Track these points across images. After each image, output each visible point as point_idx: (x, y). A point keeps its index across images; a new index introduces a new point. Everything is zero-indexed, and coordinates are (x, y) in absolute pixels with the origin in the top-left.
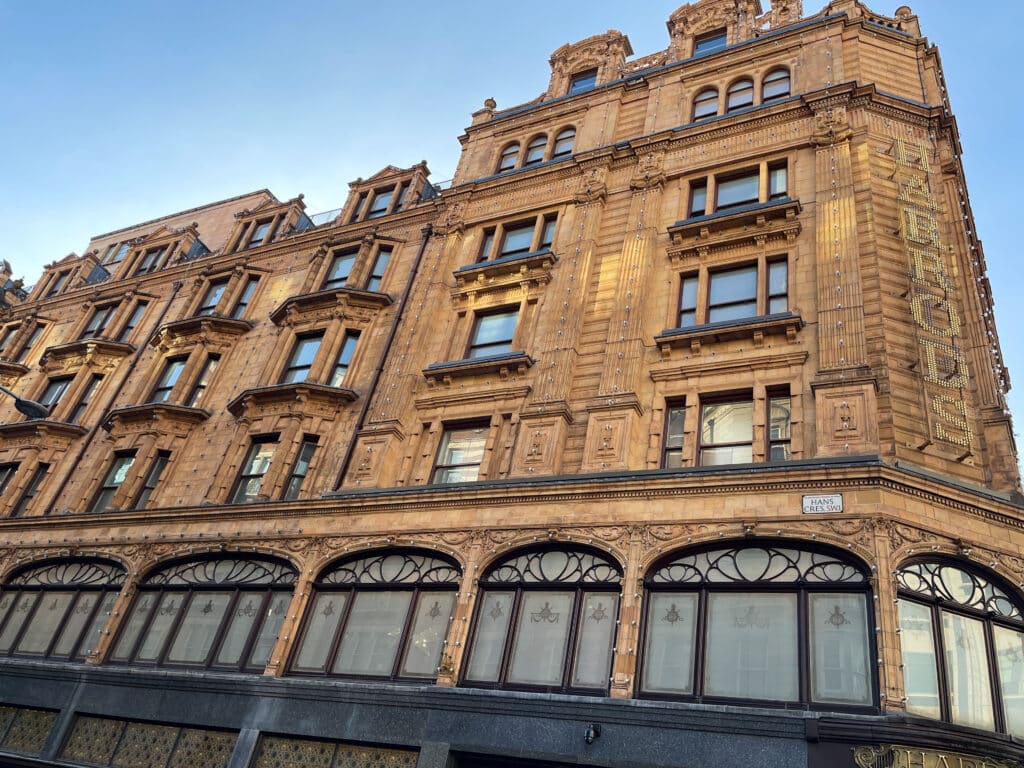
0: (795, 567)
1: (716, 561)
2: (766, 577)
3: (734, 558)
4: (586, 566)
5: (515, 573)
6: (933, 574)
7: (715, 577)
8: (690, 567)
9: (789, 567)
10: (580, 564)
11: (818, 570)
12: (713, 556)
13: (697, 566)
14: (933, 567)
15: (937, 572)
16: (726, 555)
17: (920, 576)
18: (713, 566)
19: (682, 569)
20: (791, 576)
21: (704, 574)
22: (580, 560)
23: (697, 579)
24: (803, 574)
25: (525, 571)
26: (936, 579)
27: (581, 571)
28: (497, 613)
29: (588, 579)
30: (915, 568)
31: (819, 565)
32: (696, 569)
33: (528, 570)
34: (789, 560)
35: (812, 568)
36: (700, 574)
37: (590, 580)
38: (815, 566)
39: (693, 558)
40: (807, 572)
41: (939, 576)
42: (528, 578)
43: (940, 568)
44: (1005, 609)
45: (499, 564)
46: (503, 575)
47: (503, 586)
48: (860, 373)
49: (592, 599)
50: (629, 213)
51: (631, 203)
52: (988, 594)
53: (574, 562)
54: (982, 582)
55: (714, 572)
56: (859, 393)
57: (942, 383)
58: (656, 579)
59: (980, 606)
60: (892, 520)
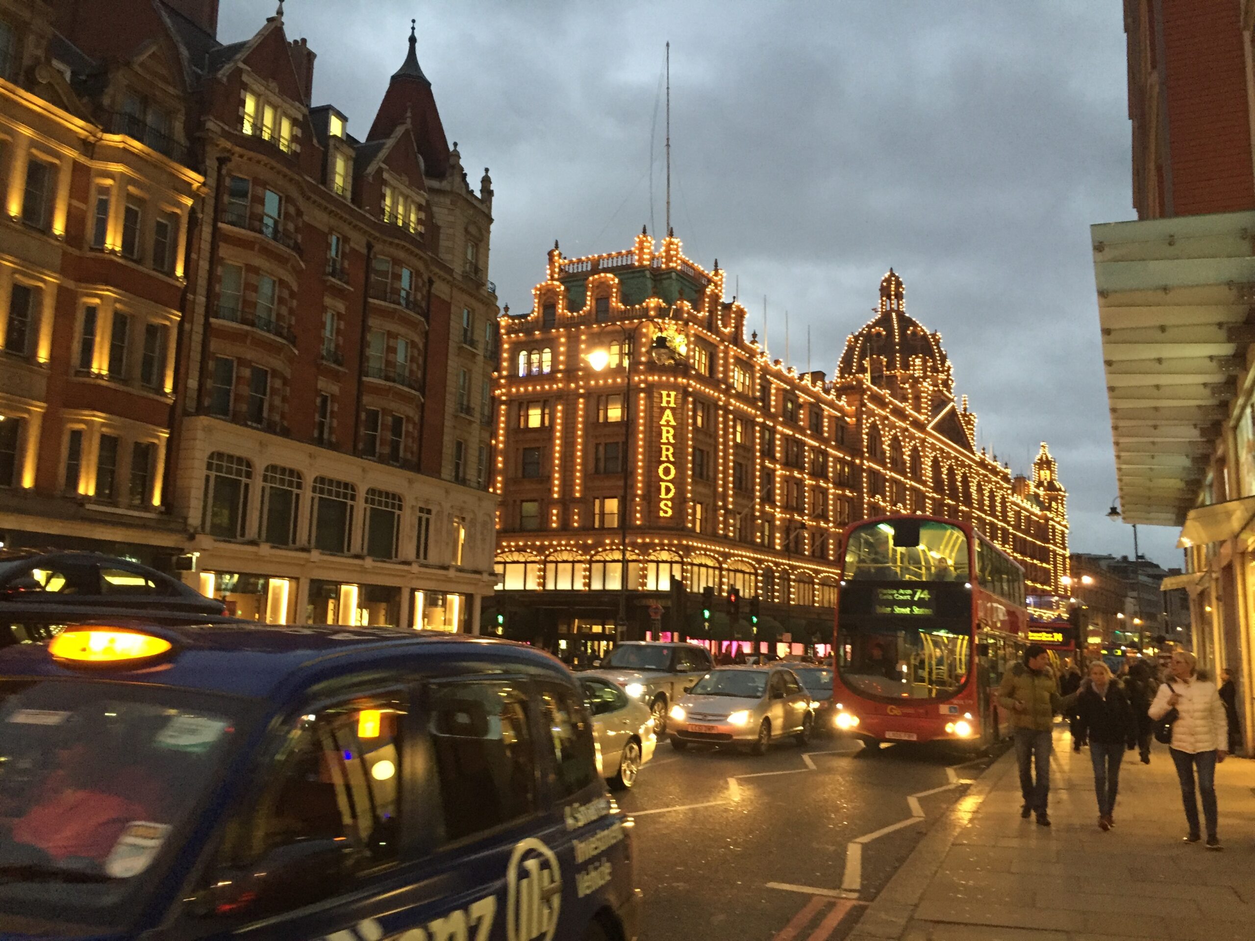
4: (574, 555)
7: (608, 559)
11: (631, 556)
12: (607, 552)
14: (658, 552)
24: (627, 558)
26: (659, 555)
28: (551, 570)
29: (575, 560)
33: (558, 557)
42: (559, 559)
44: (677, 559)
45: (549, 555)
46: (551, 558)
47: (551, 562)
48: (643, 497)
49: (577, 565)
50: (576, 409)
51: (576, 404)
52: (673, 556)
53: (571, 554)
54: (671, 553)
55: (607, 557)
56: (642, 504)
57: (665, 497)
58: (593, 559)
59: (670, 560)
60: (647, 543)
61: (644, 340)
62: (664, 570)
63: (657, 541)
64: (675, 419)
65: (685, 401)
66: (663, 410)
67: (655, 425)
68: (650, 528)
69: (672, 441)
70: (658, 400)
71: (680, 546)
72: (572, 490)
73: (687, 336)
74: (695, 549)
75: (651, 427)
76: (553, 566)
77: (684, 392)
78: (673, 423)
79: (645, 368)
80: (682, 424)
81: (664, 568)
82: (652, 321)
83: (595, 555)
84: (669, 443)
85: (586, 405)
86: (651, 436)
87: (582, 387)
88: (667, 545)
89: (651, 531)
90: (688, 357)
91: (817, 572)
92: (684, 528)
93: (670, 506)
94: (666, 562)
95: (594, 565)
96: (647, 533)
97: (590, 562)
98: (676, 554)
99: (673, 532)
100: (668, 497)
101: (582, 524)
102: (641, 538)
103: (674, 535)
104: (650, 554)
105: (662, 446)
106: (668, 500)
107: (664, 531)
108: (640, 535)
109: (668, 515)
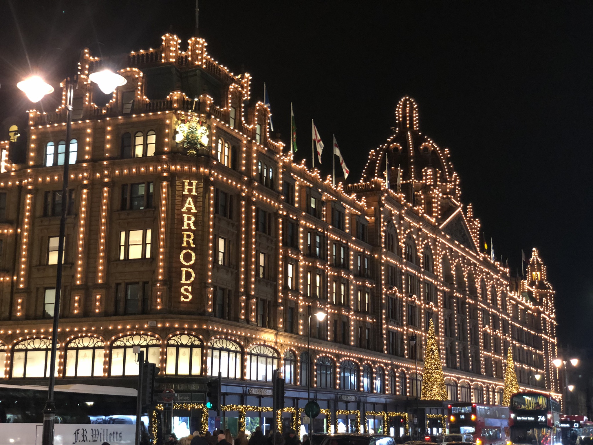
2: (139, 344)
4: (95, 342)
5: (76, 344)
6: (178, 338)
7: (128, 344)
9: (145, 341)
11: (151, 341)
12: (128, 338)
14: (178, 336)
16: (131, 338)
17: (174, 340)
18: (128, 341)
19: (120, 342)
20: (145, 343)
21: (125, 343)
23: (123, 345)
26: (179, 340)
28: (71, 357)
29: (96, 346)
30: (174, 338)
32: (123, 342)
33: (79, 343)
34: (145, 339)
39: (122, 339)
40: (149, 342)
41: (180, 338)
42: (80, 346)
43: (180, 336)
44: (197, 343)
45: (70, 341)
46: (72, 345)
47: (72, 348)
48: (164, 282)
49: (97, 351)
50: (101, 197)
51: (101, 192)
52: (193, 340)
53: (92, 341)
54: (191, 337)
55: (128, 342)
56: (163, 289)
57: (185, 282)
58: (114, 345)
59: (190, 344)
60: (167, 328)
61: (167, 131)
62: (184, 354)
63: (177, 326)
64: (195, 206)
65: (206, 190)
66: (184, 198)
67: (176, 212)
68: (171, 312)
69: (193, 228)
70: (181, 189)
71: (199, 331)
72: (96, 277)
73: (209, 128)
74: (215, 333)
75: (173, 214)
76: (74, 352)
77: (205, 181)
78: (194, 210)
79: (168, 157)
80: (203, 212)
81: (184, 353)
82: (175, 113)
83: (116, 340)
84: (190, 230)
85: (110, 193)
86: (172, 223)
87: (107, 176)
88: (187, 329)
89: (172, 316)
90: (210, 147)
91: (338, 356)
92: (204, 313)
93: (190, 290)
94: (186, 346)
95: (114, 351)
96: (167, 318)
97: (111, 348)
98: (196, 339)
99: (193, 317)
100: (189, 282)
101: (104, 310)
102: (161, 322)
103: (195, 319)
104: (170, 339)
105: (183, 233)
106: (188, 285)
107: (184, 316)
108: (160, 320)
109: (188, 300)
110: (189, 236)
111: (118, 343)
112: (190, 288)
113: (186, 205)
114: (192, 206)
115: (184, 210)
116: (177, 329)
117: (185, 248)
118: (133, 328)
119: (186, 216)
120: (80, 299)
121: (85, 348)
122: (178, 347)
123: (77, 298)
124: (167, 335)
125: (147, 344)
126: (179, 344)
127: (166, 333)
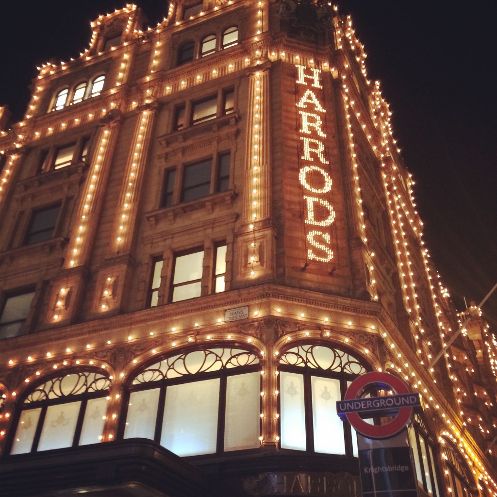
0: (221, 360)
1: (173, 364)
2: (202, 370)
3: (184, 359)
4: (90, 381)
5: (43, 394)
6: (307, 352)
7: (172, 374)
8: (156, 370)
9: (216, 360)
10: (86, 381)
11: (234, 360)
12: (172, 360)
13: (160, 370)
14: (306, 347)
15: (310, 351)
16: (179, 358)
17: (297, 354)
18: (171, 367)
19: (151, 373)
20: (217, 367)
21: (164, 374)
22: (86, 377)
23: (159, 378)
24: (224, 364)
25: (50, 391)
26: (309, 356)
27: (86, 385)
29: (90, 390)
30: (295, 350)
31: (234, 356)
32: (160, 372)
33: (52, 390)
34: (217, 356)
35: (230, 359)
36: (162, 374)
37: (93, 391)
38: (232, 357)
39: (158, 364)
40: (227, 363)
41: (311, 353)
42: (52, 396)
43: (312, 348)
45: (32, 388)
46: (35, 396)
47: (34, 405)
48: (264, 224)
49: (91, 406)
52: (345, 360)
53: (83, 379)
54: (341, 353)
55: (171, 371)
56: (263, 237)
57: (316, 223)
58: (135, 383)
59: (339, 370)
60: (277, 319)
63: (302, 316)
64: (322, 105)
65: (336, 94)
66: (299, 89)
69: (321, 134)
71: (361, 337)
76: (36, 413)
78: (319, 108)
79: (263, 40)
81: (325, 391)
83: (140, 370)
84: (315, 136)
85: (154, 115)
87: (149, 97)
92: (364, 298)
93: (328, 242)
94: (328, 374)
95: (136, 398)
96: (277, 295)
97: (127, 389)
98: (352, 359)
99: (340, 300)
100: (323, 224)
101: (118, 305)
102: (260, 306)
103: (345, 308)
104: (285, 349)
105: (301, 138)
106: (324, 229)
107: (320, 296)
108: (257, 302)
109: (326, 260)
110: (313, 146)
111: (147, 376)
112: (327, 237)
113: (304, 99)
114: (316, 101)
115: (301, 104)
116: (302, 326)
117: (308, 163)
118: (187, 332)
119: (305, 116)
120: (69, 294)
121: (63, 400)
122: (308, 373)
123: (63, 291)
124: (278, 337)
125: (224, 367)
126: (309, 364)
127: (276, 333)
